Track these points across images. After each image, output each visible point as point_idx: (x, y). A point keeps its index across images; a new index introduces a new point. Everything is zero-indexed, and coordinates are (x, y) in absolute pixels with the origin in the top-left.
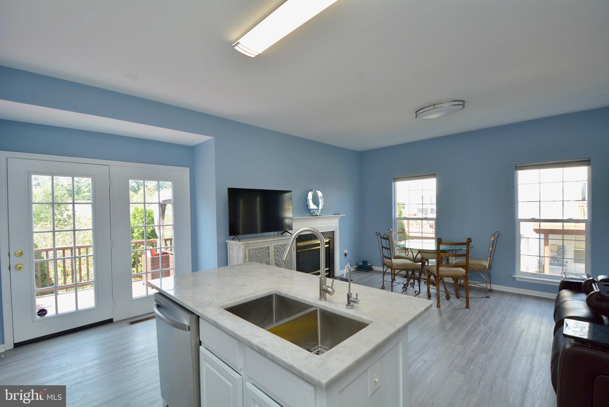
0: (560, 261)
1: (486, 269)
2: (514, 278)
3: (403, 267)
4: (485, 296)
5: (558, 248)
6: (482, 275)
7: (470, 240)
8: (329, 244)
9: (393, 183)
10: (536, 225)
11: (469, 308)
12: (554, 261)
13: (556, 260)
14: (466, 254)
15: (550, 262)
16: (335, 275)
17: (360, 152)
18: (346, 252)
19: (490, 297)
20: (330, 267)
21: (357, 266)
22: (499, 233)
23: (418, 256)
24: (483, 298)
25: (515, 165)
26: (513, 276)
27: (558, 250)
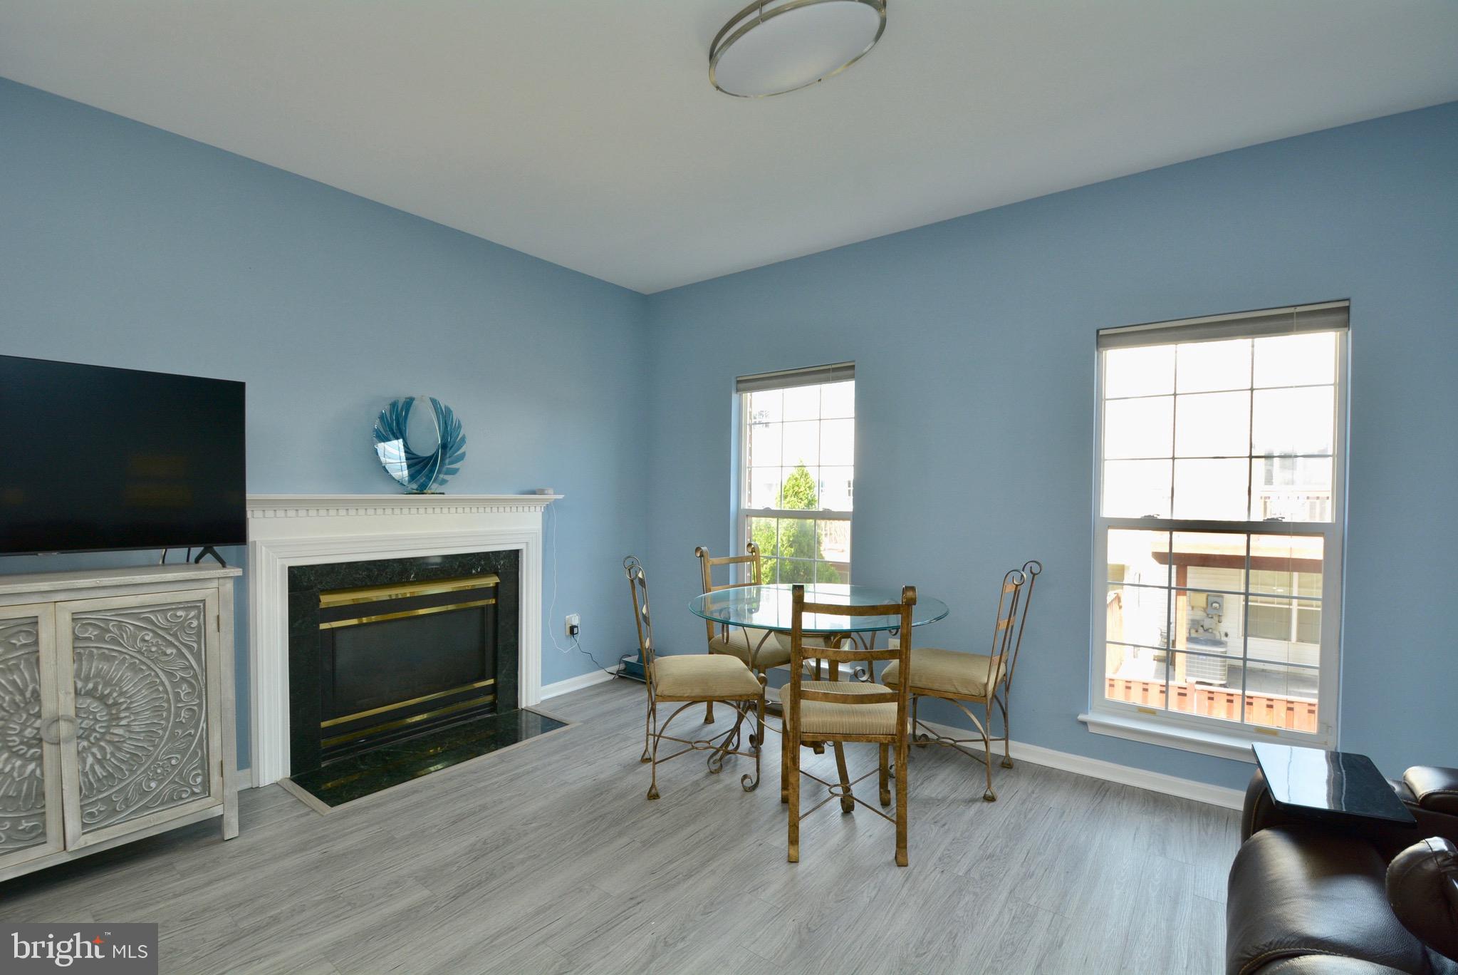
0: (1210, 631)
1: (985, 696)
2: (1084, 723)
3: (697, 691)
4: (982, 795)
5: (1207, 599)
6: (973, 717)
7: (910, 594)
8: (496, 597)
9: (735, 397)
10: (1159, 541)
11: (906, 866)
12: (1197, 631)
13: (1201, 630)
14: (899, 648)
15: (1188, 635)
16: (521, 705)
17: (647, 296)
18: (575, 621)
19: (1000, 795)
20: (499, 676)
21: (622, 666)
22: (1036, 569)
23: (763, 645)
24: (973, 801)
25: (1098, 331)
26: (1082, 717)
27: (1207, 605)
